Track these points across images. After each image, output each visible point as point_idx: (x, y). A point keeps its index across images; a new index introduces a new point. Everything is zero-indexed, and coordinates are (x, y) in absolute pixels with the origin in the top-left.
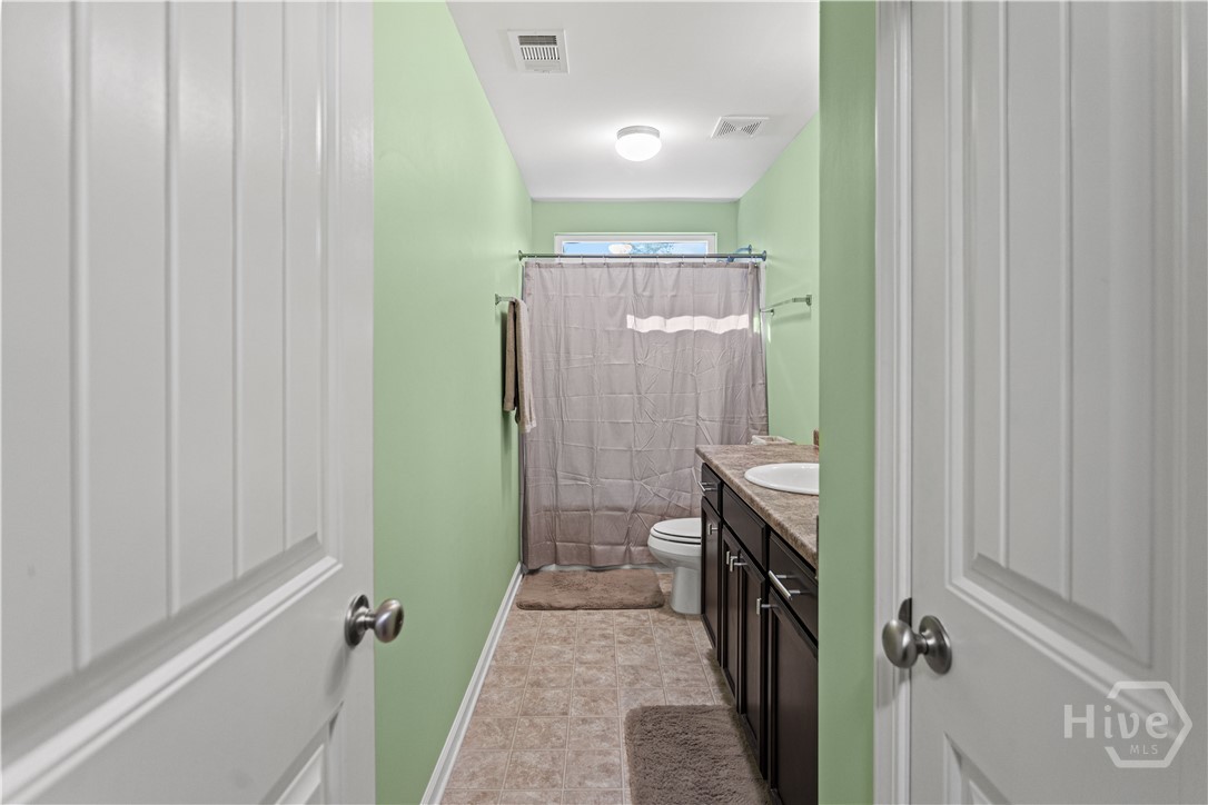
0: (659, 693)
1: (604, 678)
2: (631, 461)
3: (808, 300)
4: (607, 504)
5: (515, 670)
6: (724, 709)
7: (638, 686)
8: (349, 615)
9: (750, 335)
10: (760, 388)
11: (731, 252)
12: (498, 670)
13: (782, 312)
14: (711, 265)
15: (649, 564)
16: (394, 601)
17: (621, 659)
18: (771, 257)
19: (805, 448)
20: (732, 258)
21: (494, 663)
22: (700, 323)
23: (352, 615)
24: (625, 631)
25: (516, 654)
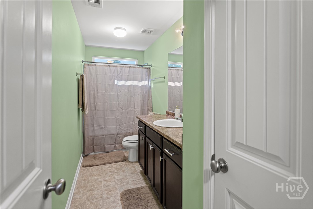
0: (128, 185)
1: (112, 184)
2: (116, 121)
3: (164, 78)
4: (109, 133)
5: (84, 187)
6: (147, 187)
7: (122, 185)
8: (45, 188)
9: (148, 86)
10: (150, 100)
11: (143, 64)
12: (78, 188)
13: (156, 81)
14: (138, 68)
15: (121, 149)
16: (62, 179)
17: (116, 177)
18: (154, 66)
19: (164, 115)
20: (143, 66)
21: (76, 186)
22: (135, 83)
23: (46, 187)
24: (116, 169)
25: (84, 182)
